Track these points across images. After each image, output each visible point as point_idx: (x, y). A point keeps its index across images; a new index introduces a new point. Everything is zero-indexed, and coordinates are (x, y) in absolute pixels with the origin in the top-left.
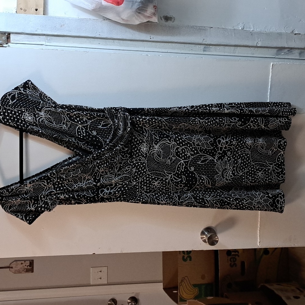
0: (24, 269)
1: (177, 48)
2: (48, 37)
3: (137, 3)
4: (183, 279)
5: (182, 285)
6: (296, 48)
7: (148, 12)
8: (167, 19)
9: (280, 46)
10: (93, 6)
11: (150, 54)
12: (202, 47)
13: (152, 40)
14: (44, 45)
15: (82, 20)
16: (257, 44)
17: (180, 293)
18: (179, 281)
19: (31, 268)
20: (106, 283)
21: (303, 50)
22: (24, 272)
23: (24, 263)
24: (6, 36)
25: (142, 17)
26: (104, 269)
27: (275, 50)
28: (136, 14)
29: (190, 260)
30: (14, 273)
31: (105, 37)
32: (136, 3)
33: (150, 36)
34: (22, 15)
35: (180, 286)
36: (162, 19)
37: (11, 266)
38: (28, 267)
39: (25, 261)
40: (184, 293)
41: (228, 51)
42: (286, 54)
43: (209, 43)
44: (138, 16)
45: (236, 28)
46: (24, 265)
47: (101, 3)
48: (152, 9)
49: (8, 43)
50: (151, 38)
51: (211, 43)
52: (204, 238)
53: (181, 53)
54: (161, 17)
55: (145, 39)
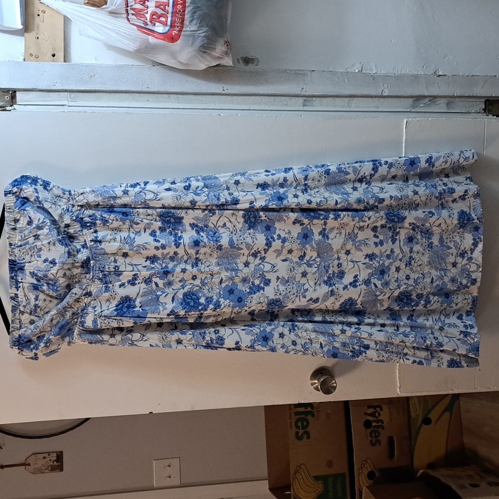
0: (48, 467)
1: (264, 103)
2: (71, 93)
4: (298, 468)
5: (297, 478)
6: (441, 97)
7: (218, 50)
8: (247, 61)
9: (417, 92)
10: (137, 45)
11: (222, 114)
12: (301, 100)
13: (226, 92)
14: (65, 105)
15: (121, 67)
16: (383, 92)
17: (294, 492)
18: (292, 471)
20: (178, 483)
21: (451, 99)
22: (46, 471)
23: (47, 456)
24: (10, 95)
25: (208, 58)
26: (175, 462)
27: (411, 100)
28: (200, 54)
29: (308, 437)
30: (33, 473)
31: (156, 90)
32: (199, 37)
33: (223, 87)
34: (33, 64)
35: (293, 479)
36: (239, 62)
37: (26, 463)
38: (55, 462)
39: (49, 453)
40: (301, 491)
41: (340, 104)
42: (427, 105)
43: (311, 94)
44: (203, 57)
45: (350, 70)
46: (48, 459)
47: (148, 40)
48: (222, 46)
49: (13, 105)
50: (224, 90)
51: (313, 94)
52: (315, 383)
53: (269, 110)
54: (237, 59)
55: (215, 92)
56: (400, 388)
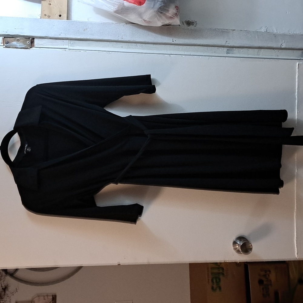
1: (200, 51)
2: (71, 41)
3: (159, 3)
7: (170, 12)
10: (116, 7)
12: (225, 49)
13: (174, 42)
14: (67, 48)
15: (104, 24)
16: (282, 46)
24: (30, 41)
25: (164, 17)
27: (300, 52)
28: (158, 14)
29: (220, 290)
31: (128, 40)
33: (173, 39)
34: (47, 20)
36: (184, 24)
37: (33, 301)
39: (47, 296)
41: (251, 53)
43: (232, 45)
44: (160, 16)
45: (259, 31)
46: (46, 300)
47: (123, 4)
48: (174, 9)
49: (32, 47)
50: (173, 41)
51: (234, 45)
52: (237, 248)
53: (204, 55)
54: (182, 22)
55: (167, 42)
56: (297, 254)
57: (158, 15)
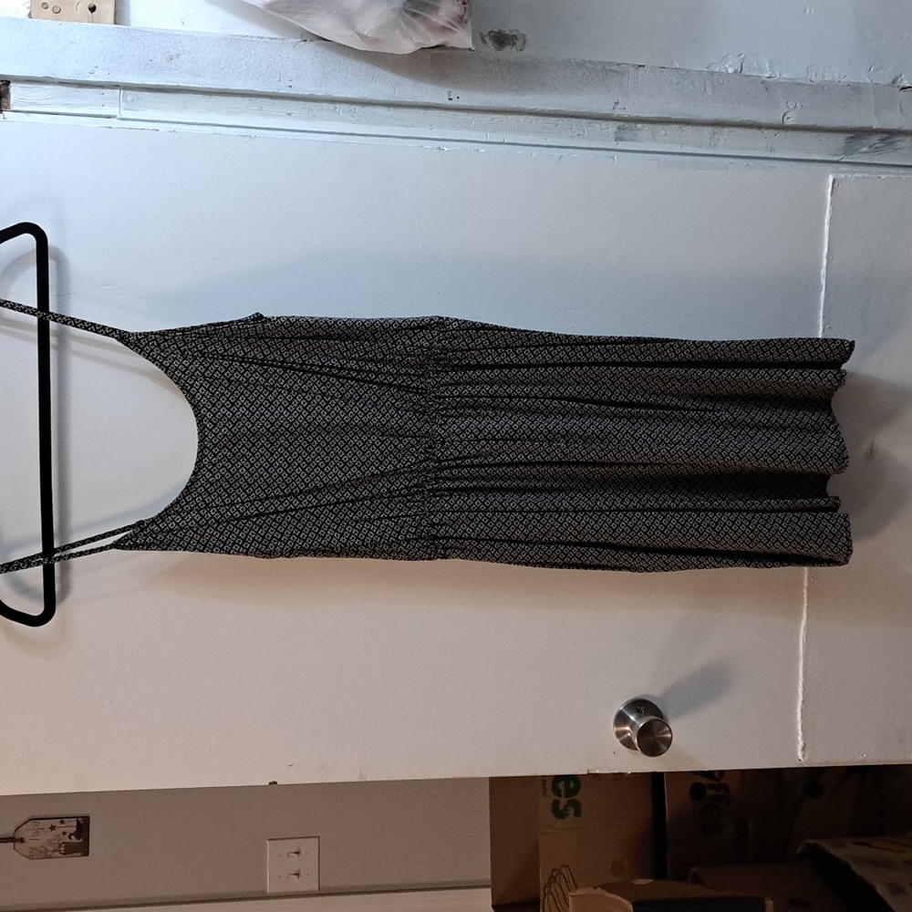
0: (60, 846)
1: (532, 131)
2: (127, 92)
4: (554, 874)
5: (551, 893)
6: (906, 133)
9: (856, 122)
11: (446, 147)
12: (612, 127)
13: (454, 103)
14: (114, 117)
15: (233, 40)
16: (785, 118)
18: (543, 880)
19: (81, 840)
20: (315, 887)
22: (58, 854)
23: (58, 825)
25: (422, 28)
26: (310, 846)
27: (842, 138)
28: (404, 16)
29: (577, 813)
30: (28, 857)
31: (307, 93)
33: (449, 93)
34: (47, 25)
35: (545, 895)
36: (485, 41)
37: (17, 837)
38: (73, 837)
39: (62, 819)
41: (692, 139)
42: (875, 150)
43: (633, 114)
44: (410, 25)
45: (718, 69)
46: (59, 831)
50: (451, 99)
51: (641, 115)
52: (626, 732)
53: (545, 144)
54: (481, 34)
55: (431, 101)
56: (803, 749)
57: (405, 23)
